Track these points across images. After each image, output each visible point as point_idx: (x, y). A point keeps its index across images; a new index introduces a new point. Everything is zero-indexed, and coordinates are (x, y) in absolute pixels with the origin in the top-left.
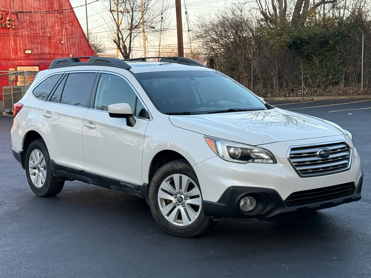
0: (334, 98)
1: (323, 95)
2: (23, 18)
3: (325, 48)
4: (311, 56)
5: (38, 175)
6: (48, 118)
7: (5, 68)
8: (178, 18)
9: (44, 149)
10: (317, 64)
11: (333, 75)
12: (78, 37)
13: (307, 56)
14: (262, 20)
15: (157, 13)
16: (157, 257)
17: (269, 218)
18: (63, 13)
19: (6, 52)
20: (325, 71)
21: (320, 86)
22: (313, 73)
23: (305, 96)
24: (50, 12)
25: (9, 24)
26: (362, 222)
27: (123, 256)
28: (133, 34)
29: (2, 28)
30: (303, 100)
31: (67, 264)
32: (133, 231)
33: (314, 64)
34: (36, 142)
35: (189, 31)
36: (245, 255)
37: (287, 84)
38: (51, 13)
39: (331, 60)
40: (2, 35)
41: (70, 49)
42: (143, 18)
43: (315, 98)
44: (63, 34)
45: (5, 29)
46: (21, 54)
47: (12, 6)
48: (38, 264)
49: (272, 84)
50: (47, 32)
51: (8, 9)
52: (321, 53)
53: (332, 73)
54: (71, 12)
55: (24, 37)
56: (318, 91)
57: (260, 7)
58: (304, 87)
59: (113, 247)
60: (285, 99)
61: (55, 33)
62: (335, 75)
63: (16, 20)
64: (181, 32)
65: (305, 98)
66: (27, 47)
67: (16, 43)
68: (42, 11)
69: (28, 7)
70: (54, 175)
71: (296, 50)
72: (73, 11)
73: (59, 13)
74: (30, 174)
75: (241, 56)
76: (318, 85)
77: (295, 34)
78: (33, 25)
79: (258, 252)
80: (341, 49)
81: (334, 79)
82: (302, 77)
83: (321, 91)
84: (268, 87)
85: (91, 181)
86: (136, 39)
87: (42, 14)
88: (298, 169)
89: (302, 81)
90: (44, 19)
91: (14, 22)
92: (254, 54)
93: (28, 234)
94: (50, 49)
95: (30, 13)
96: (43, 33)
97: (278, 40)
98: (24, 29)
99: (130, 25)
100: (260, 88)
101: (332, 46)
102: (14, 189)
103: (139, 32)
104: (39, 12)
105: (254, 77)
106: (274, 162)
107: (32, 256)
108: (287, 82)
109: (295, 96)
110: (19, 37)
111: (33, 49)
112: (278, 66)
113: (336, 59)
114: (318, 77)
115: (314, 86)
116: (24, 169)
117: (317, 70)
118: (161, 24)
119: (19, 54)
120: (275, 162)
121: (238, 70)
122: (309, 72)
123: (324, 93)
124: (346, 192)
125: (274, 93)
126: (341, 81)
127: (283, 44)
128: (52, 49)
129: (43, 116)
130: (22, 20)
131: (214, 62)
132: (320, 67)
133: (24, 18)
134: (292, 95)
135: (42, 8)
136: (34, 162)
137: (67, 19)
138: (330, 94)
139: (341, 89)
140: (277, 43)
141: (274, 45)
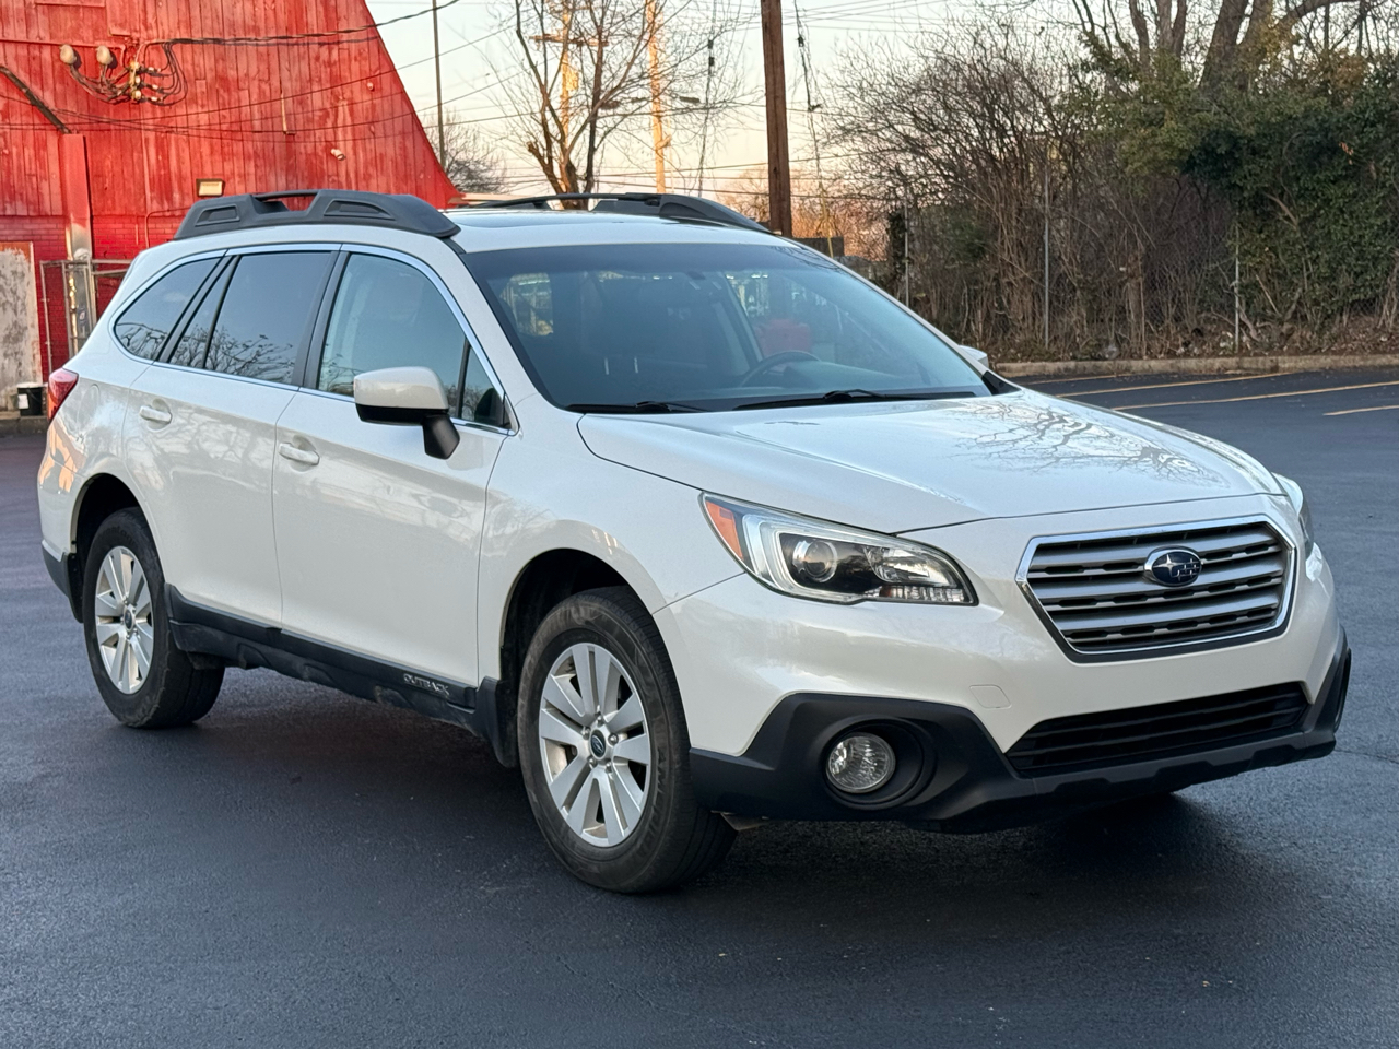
0: (1358, 361)
1: (1317, 351)
2: (193, 64)
3: (1326, 169)
4: (1273, 203)
5: (127, 643)
6: (159, 425)
7: (125, 250)
8: (770, 60)
9: (143, 544)
10: (1295, 232)
11: (1355, 273)
12: (397, 133)
13: (1256, 203)
14: (1086, 66)
15: (694, 42)
16: (504, 970)
17: (944, 820)
18: (338, 43)
19: (130, 189)
20: (1323, 260)
21: (1304, 318)
22: (1279, 268)
23: (1247, 354)
24: (290, 41)
25: (140, 87)
26: (1348, 842)
27: (374, 964)
28: (601, 120)
29: (113, 101)
30: (1239, 368)
31: (149, 994)
32: (441, 866)
33: (1283, 233)
34: (119, 519)
35: (811, 109)
36: (847, 968)
37: (1180, 311)
38: (297, 44)
39: (1346, 216)
40: (112, 127)
41: (364, 178)
42: (637, 61)
43: (1284, 362)
44: (340, 123)
45: (127, 104)
46: (183, 199)
47: (151, 20)
48: (35, 994)
49: (1123, 308)
50: (281, 116)
51: (136, 31)
52: (1307, 189)
53: (1349, 265)
54: (368, 39)
55: (195, 132)
56: (1296, 336)
57: (1086, 18)
58: (1244, 319)
59: (347, 929)
60: (1172, 366)
61: (310, 120)
62: (1362, 273)
63: (164, 73)
64: (779, 111)
65: (1247, 362)
66: (208, 169)
67: (167, 157)
68: (263, 35)
69: (209, 22)
70: (179, 646)
71: (1215, 178)
72: (378, 38)
73: (324, 44)
74: (100, 641)
75: (1006, 204)
76: (1295, 312)
77: (1210, 117)
78: (228, 90)
79: (902, 956)
80: (1386, 173)
81: (1360, 288)
82: (1237, 281)
83: (1308, 336)
84: (1107, 320)
85: (307, 668)
86: (612, 140)
87: (263, 49)
88: (1061, 626)
89: (1237, 299)
90: (268, 68)
91: (157, 79)
92: (1055, 197)
93: (39, 872)
94: (290, 178)
95: (217, 46)
96: (267, 118)
97: (1145, 139)
98: (197, 103)
99: (592, 86)
100: (1076, 322)
101: (1350, 162)
102: (47, 700)
103: (625, 116)
104: (250, 40)
105: (1054, 281)
106: (967, 599)
107: (27, 959)
108: (1180, 301)
109: (1209, 356)
110: (177, 133)
111: (228, 180)
112: (1144, 239)
113: (1367, 212)
114: (1296, 281)
115: (1280, 315)
116: (80, 621)
117: (1292, 254)
118: (708, 85)
119: (176, 196)
120: (972, 599)
121: (993, 256)
122: (1261, 263)
123: (1319, 343)
124: (1267, 722)
125: (1128, 343)
126: (1383, 296)
127: (1161, 155)
128: (300, 177)
129: (143, 417)
130: (188, 71)
131: (903, 226)
132: (1304, 245)
133: (196, 62)
134: (1196, 350)
135: (262, 25)
136: (112, 594)
137: (355, 66)
138: (1344, 346)
139: (1384, 325)
140: (1142, 151)
141: (1130, 161)
